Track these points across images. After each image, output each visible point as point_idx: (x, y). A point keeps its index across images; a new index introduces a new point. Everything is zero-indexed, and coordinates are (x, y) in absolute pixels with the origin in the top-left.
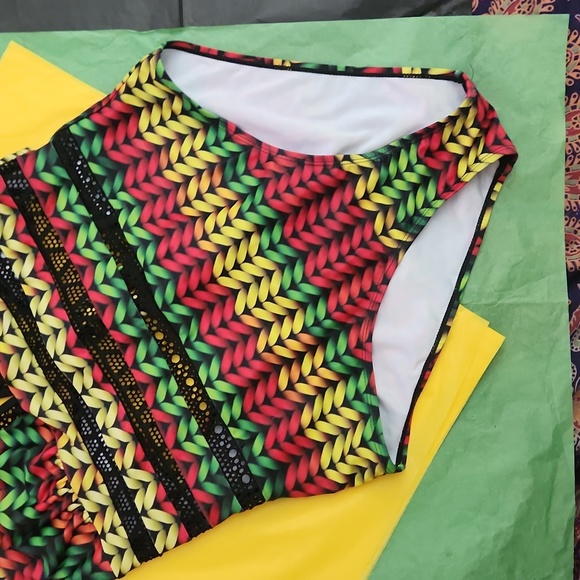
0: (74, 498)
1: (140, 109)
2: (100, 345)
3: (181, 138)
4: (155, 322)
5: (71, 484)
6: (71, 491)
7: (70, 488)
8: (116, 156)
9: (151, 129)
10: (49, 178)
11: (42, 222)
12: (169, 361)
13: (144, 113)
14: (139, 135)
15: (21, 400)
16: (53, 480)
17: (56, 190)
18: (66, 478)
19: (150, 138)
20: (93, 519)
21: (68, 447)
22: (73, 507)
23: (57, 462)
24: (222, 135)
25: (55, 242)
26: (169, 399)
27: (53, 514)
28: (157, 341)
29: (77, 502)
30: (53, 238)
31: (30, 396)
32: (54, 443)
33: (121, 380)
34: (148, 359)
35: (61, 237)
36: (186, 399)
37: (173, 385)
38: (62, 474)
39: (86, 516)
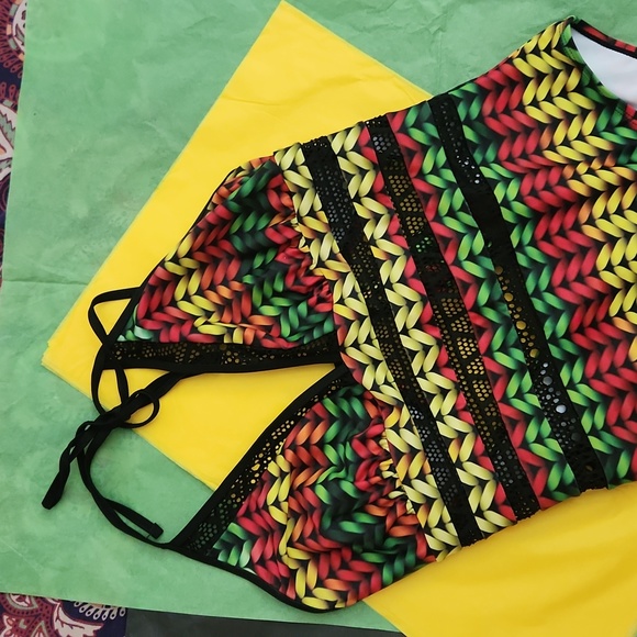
0: (398, 484)
1: (529, 79)
2: (453, 325)
3: (569, 118)
4: (519, 310)
5: (397, 469)
6: (395, 476)
7: (395, 472)
8: (493, 124)
9: (535, 103)
10: (418, 135)
11: (404, 182)
12: (526, 354)
13: (531, 85)
14: (521, 108)
15: (354, 370)
16: (375, 460)
17: (424, 149)
18: (391, 461)
19: (533, 112)
20: (417, 511)
21: (396, 428)
22: (395, 494)
23: (383, 442)
24: (617, 119)
25: (414, 205)
26: (520, 395)
27: (373, 498)
28: (518, 330)
29: (400, 489)
30: (412, 200)
31: (363, 367)
32: (381, 421)
33: (469, 367)
34: (504, 349)
35: (423, 201)
36: (540, 399)
37: (527, 381)
38: (387, 456)
39: (409, 506)
